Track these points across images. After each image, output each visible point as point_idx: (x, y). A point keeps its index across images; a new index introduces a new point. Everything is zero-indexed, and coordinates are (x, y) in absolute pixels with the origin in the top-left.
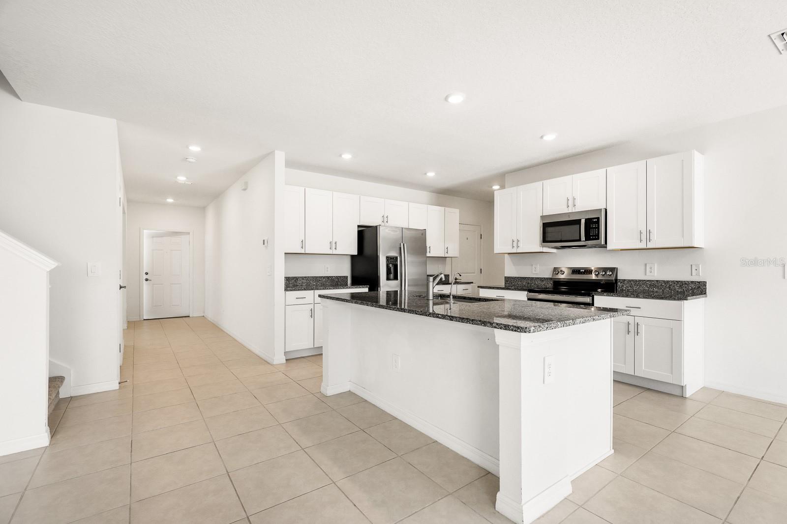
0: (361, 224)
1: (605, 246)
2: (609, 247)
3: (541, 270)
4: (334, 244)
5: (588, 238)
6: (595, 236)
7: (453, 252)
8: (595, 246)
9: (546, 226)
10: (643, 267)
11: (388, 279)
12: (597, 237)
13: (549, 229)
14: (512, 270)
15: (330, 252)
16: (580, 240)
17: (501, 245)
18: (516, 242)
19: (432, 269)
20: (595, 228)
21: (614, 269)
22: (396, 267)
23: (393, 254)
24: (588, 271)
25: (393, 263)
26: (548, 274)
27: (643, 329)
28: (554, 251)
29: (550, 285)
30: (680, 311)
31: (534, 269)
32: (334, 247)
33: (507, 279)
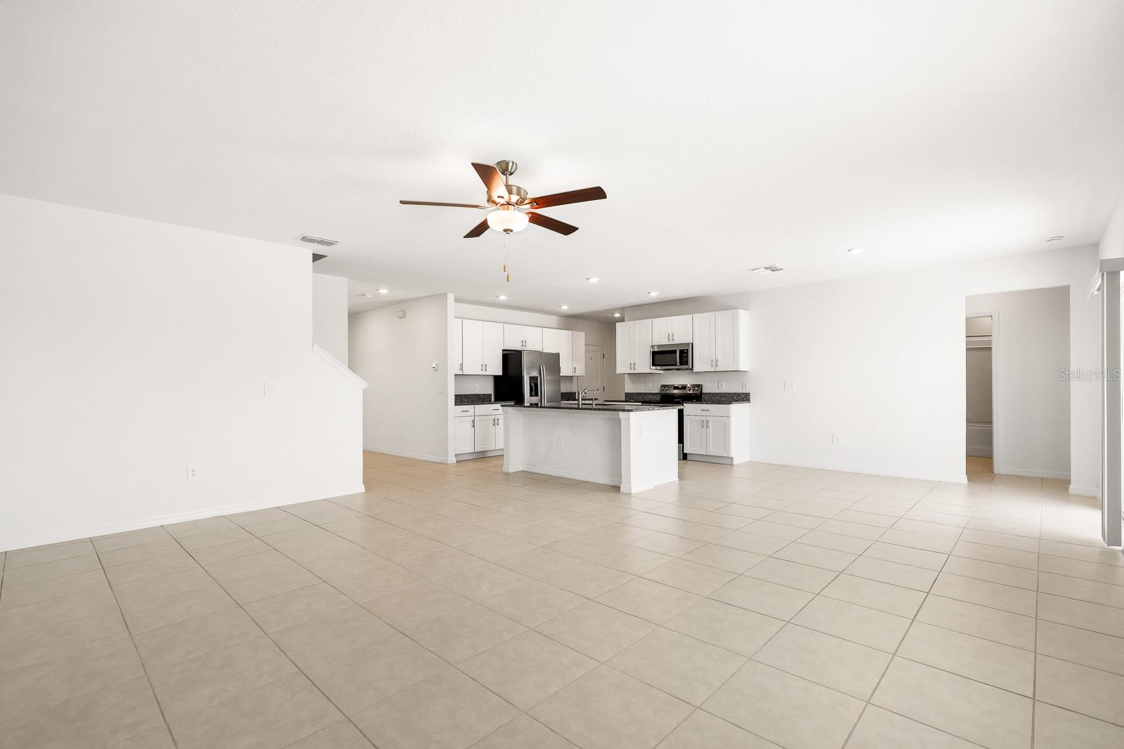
0: (505, 348)
1: (692, 369)
2: (695, 370)
3: (653, 388)
4: (484, 367)
5: (681, 364)
6: (685, 362)
7: (580, 371)
8: (687, 369)
9: (654, 354)
10: (716, 384)
11: (531, 396)
12: (687, 363)
13: (657, 356)
14: (630, 388)
15: (481, 373)
16: (676, 365)
17: (622, 368)
18: (633, 365)
19: (565, 388)
20: (686, 356)
21: (699, 385)
22: (536, 385)
23: (535, 374)
24: (684, 387)
25: (534, 382)
26: (657, 390)
27: (710, 424)
28: (662, 372)
29: (658, 398)
30: (729, 411)
31: (647, 386)
32: (485, 369)
33: (627, 395)
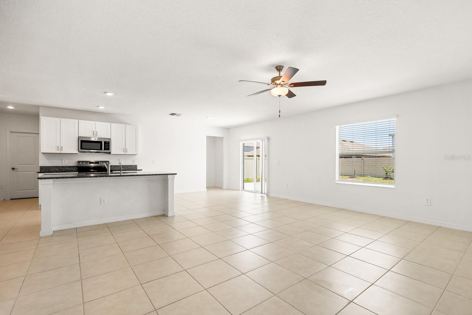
1: (111, 153)
3: (69, 163)
5: (105, 149)
6: (108, 149)
9: (82, 142)
10: (118, 161)
18: (59, 148)
20: (108, 145)
21: (108, 161)
24: (97, 163)
31: (63, 162)
33: (42, 168)
